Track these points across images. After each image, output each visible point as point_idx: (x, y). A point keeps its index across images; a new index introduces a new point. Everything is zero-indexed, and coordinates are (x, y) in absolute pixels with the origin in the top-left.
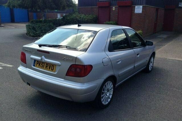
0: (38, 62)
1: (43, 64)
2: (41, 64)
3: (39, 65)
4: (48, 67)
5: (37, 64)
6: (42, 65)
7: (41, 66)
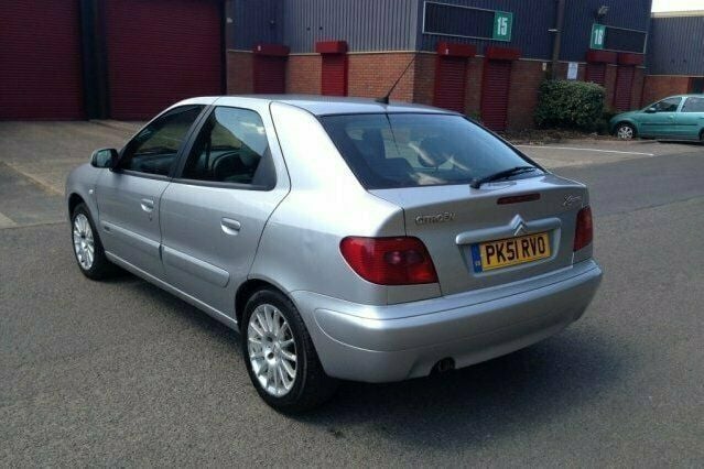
0: (492, 247)
1: (511, 247)
2: (504, 251)
3: (500, 254)
4: (530, 250)
5: (489, 255)
6: (509, 251)
7: (506, 255)
